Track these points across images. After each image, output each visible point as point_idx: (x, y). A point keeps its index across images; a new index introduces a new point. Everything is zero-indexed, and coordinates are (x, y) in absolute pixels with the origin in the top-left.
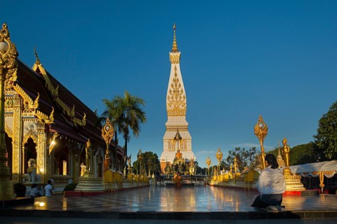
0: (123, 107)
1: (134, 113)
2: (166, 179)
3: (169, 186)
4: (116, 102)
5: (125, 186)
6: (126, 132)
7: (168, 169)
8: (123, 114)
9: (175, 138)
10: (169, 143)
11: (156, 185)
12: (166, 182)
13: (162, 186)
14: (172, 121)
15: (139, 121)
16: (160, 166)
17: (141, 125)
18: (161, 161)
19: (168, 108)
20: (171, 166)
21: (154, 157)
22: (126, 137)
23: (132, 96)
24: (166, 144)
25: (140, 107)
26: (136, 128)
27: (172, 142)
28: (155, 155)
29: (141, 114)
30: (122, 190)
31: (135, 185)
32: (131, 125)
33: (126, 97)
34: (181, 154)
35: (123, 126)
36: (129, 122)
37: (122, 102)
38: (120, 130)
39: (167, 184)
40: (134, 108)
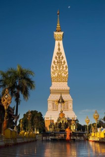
0: (16, 77)
1: (25, 82)
2: (51, 135)
3: (54, 141)
4: (10, 72)
5: (19, 141)
7: (53, 126)
8: (15, 83)
9: (59, 102)
10: (53, 104)
11: (43, 141)
12: (51, 137)
13: (47, 141)
15: (29, 88)
16: (44, 123)
17: (30, 91)
18: (45, 119)
19: (53, 75)
20: (55, 124)
21: (39, 116)
22: (17, 101)
23: (23, 69)
25: (30, 77)
26: (26, 94)
27: (56, 103)
28: (40, 113)
29: (30, 83)
30: (16, 144)
31: (25, 140)
32: (22, 91)
33: (18, 69)
34: (64, 115)
36: (20, 88)
37: (15, 72)
39: (51, 139)
40: (25, 78)
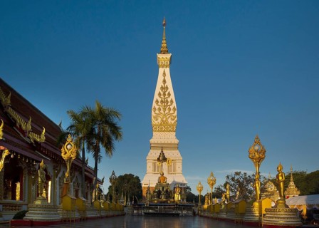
0: (93, 120)
2: (144, 208)
3: (147, 215)
6: (97, 150)
8: (93, 130)
9: (158, 159)
10: (154, 164)
11: (133, 215)
12: (145, 211)
13: (139, 215)
14: (158, 137)
15: (113, 138)
17: (116, 143)
18: (143, 186)
19: (154, 122)
20: (152, 192)
22: (97, 158)
23: (104, 108)
24: (150, 166)
25: (115, 120)
26: (109, 146)
29: (115, 130)
32: (102, 143)
33: (96, 108)
34: (165, 179)
35: (93, 143)
36: (100, 139)
37: (92, 114)
38: (88, 148)
39: (145, 213)
40: (107, 122)
